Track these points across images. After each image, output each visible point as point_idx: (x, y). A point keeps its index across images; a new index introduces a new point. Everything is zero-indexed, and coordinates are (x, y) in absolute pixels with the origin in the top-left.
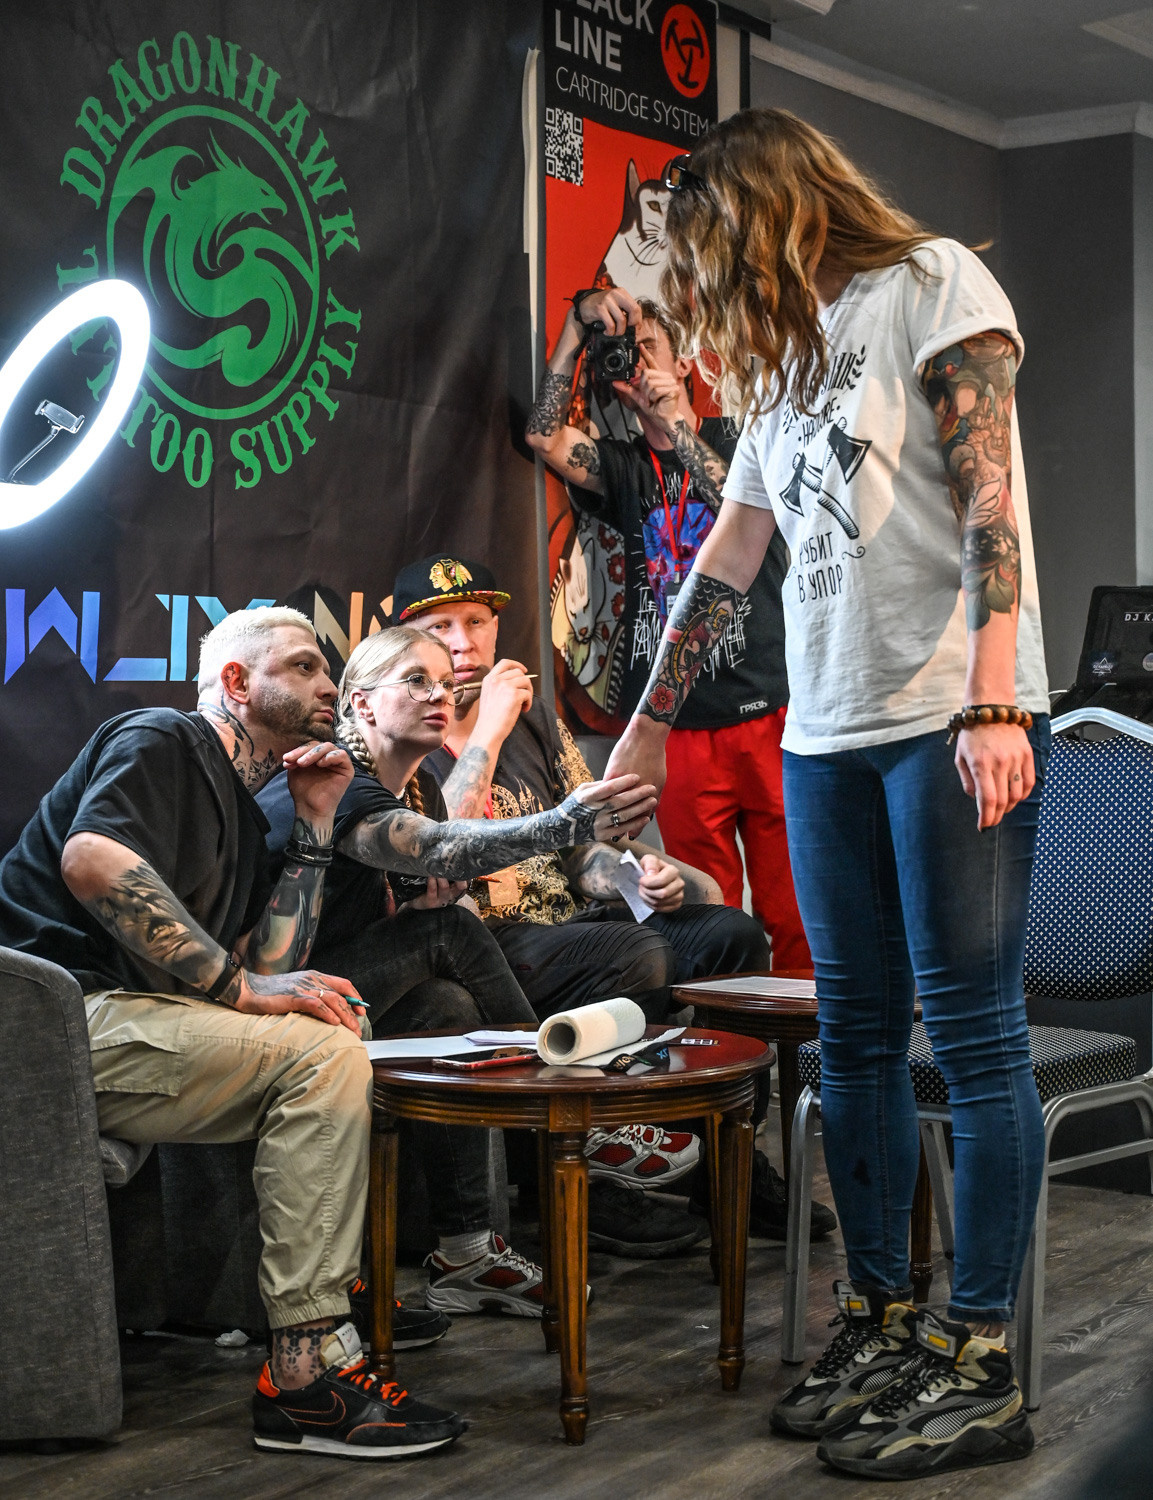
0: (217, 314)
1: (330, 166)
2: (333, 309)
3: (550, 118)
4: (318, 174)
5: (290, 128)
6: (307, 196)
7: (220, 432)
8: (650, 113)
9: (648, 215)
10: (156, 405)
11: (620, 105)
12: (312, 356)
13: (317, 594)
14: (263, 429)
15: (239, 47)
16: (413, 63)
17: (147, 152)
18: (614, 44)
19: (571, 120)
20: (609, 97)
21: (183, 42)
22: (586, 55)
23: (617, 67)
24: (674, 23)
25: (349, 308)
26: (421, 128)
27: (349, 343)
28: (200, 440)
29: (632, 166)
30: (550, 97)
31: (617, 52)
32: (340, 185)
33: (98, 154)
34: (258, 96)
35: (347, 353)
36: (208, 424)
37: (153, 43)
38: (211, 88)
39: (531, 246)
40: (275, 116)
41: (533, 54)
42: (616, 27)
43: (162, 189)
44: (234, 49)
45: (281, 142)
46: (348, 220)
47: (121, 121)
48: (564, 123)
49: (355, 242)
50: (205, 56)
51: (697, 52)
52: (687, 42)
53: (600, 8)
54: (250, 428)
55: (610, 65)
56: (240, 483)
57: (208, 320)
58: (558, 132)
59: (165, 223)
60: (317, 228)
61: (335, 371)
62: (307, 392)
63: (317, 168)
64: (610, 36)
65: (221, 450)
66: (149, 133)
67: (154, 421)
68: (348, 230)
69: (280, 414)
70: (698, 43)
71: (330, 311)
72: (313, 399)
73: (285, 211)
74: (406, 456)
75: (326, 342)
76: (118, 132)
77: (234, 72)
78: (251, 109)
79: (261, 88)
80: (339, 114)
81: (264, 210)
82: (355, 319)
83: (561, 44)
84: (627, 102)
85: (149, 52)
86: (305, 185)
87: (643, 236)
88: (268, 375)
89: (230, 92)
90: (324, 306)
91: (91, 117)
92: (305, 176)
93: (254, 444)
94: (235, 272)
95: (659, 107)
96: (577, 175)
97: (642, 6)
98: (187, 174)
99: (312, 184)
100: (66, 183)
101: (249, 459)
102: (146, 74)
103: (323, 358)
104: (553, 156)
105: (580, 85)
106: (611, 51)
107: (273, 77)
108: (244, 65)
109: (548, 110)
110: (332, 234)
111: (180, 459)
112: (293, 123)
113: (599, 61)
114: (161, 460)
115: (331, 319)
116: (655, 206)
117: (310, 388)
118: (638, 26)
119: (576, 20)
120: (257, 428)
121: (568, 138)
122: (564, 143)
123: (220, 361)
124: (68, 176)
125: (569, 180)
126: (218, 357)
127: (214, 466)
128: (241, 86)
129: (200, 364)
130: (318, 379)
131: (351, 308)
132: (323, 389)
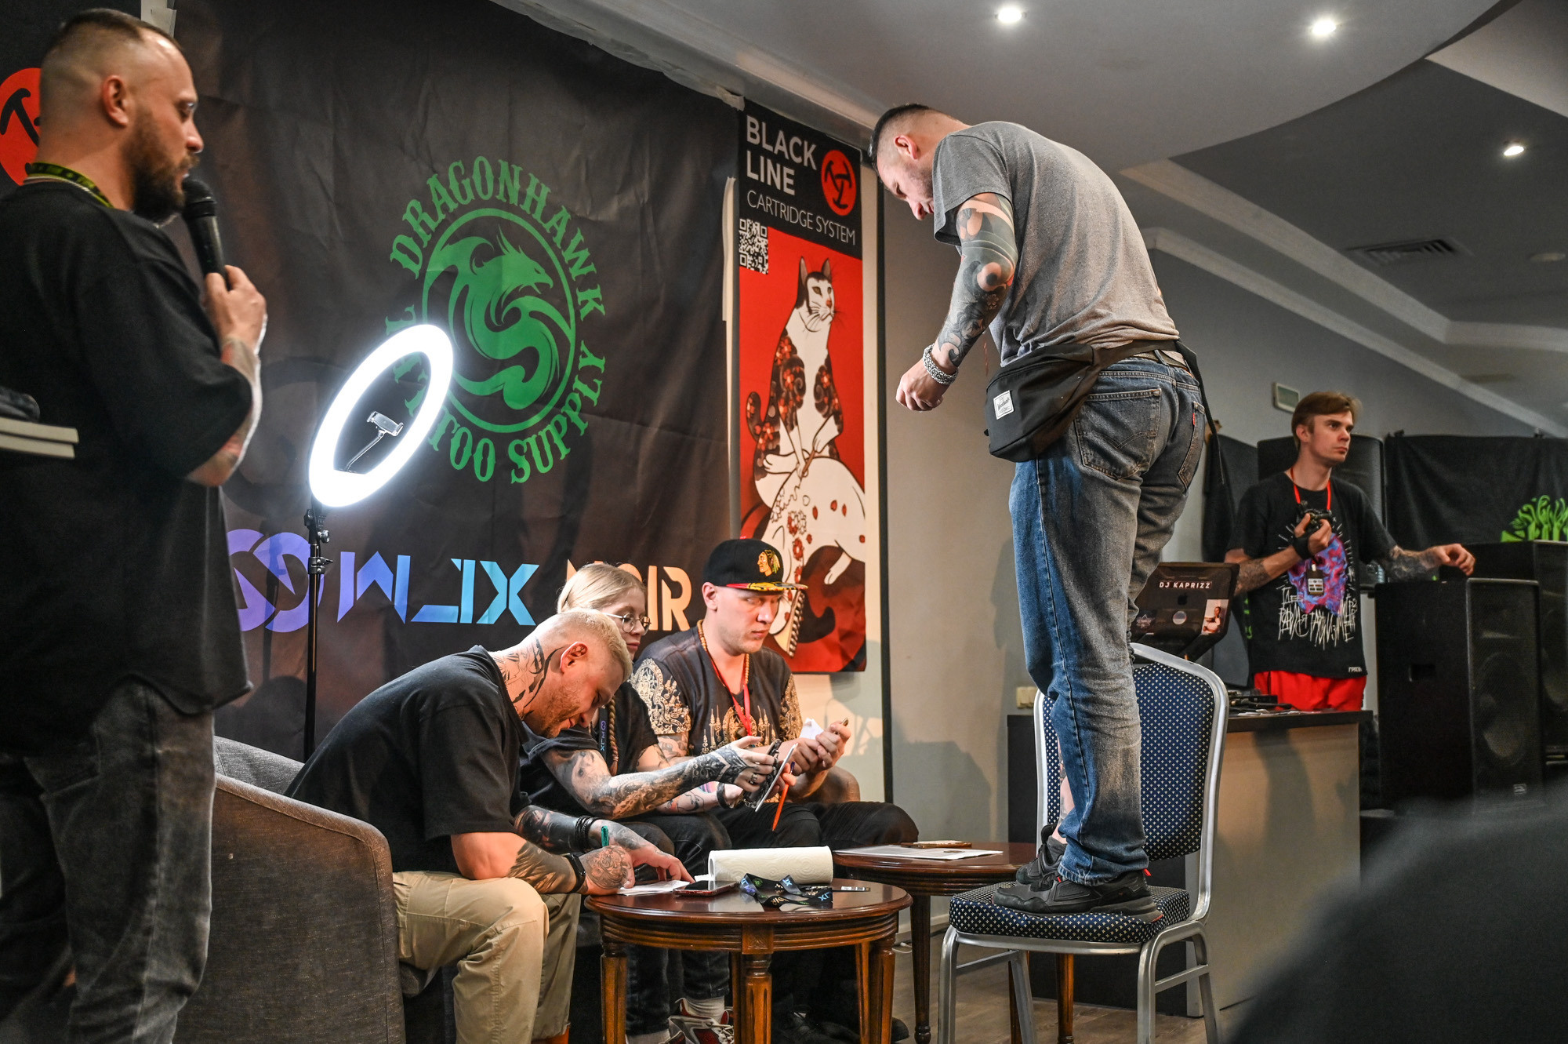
0: (501, 356)
1: (584, 254)
2: (585, 356)
3: (743, 226)
4: (575, 260)
5: (556, 227)
6: (568, 275)
8: (814, 225)
9: (812, 295)
10: (455, 420)
11: (794, 219)
12: (569, 389)
13: (569, 561)
14: (532, 440)
15: (520, 169)
16: (645, 185)
17: (453, 240)
18: (789, 176)
19: (758, 228)
20: (786, 212)
21: (482, 164)
22: (769, 183)
23: (792, 192)
24: (831, 163)
25: (595, 356)
26: (650, 230)
27: (595, 380)
29: (803, 261)
30: (744, 211)
31: (791, 182)
32: (592, 268)
33: (418, 240)
34: (534, 203)
35: (594, 388)
36: (493, 435)
37: (460, 164)
38: (500, 196)
39: (728, 315)
40: (546, 218)
41: (731, 181)
42: (790, 164)
43: (464, 266)
44: (517, 170)
45: (550, 236)
46: (596, 293)
47: (434, 217)
48: (753, 230)
49: (601, 308)
50: (497, 174)
51: (846, 183)
52: (840, 176)
53: (779, 151)
54: (522, 439)
55: (787, 190)
56: (514, 479)
57: (494, 360)
58: (749, 236)
59: (465, 291)
60: (575, 297)
61: (586, 400)
62: (565, 414)
63: (575, 256)
64: (786, 170)
65: (501, 455)
66: (454, 227)
67: (453, 432)
68: (596, 300)
69: (545, 430)
70: (847, 177)
71: (583, 357)
72: (569, 420)
73: (552, 285)
74: (636, 463)
75: (579, 379)
76: (433, 225)
77: (517, 185)
78: (528, 212)
79: (536, 198)
80: (592, 218)
81: (537, 284)
82: (600, 363)
83: (750, 174)
84: (799, 216)
85: (457, 169)
86: (566, 267)
87: (810, 311)
88: (536, 401)
89: (514, 200)
90: (579, 353)
91: (413, 213)
92: (566, 261)
93: (525, 450)
94: (515, 327)
95: (820, 220)
96: (763, 266)
97: (808, 150)
98: (481, 256)
99: (572, 266)
100: (394, 260)
101: (521, 462)
102: (454, 185)
103: (577, 391)
104: (745, 253)
105: (765, 203)
106: (787, 180)
107: (545, 190)
108: (525, 181)
109: (741, 220)
110: (585, 302)
111: (471, 460)
112: (559, 223)
113: (779, 187)
114: (458, 461)
115: (583, 363)
116: (817, 290)
117: (567, 411)
118: (806, 164)
119: (762, 158)
120: (528, 440)
121: (756, 240)
122: (753, 244)
123: (502, 391)
124: (396, 255)
125: (757, 270)
126: (499, 389)
127: (496, 465)
128: (522, 196)
129: (488, 392)
130: (573, 406)
131: (598, 355)
132: (576, 413)
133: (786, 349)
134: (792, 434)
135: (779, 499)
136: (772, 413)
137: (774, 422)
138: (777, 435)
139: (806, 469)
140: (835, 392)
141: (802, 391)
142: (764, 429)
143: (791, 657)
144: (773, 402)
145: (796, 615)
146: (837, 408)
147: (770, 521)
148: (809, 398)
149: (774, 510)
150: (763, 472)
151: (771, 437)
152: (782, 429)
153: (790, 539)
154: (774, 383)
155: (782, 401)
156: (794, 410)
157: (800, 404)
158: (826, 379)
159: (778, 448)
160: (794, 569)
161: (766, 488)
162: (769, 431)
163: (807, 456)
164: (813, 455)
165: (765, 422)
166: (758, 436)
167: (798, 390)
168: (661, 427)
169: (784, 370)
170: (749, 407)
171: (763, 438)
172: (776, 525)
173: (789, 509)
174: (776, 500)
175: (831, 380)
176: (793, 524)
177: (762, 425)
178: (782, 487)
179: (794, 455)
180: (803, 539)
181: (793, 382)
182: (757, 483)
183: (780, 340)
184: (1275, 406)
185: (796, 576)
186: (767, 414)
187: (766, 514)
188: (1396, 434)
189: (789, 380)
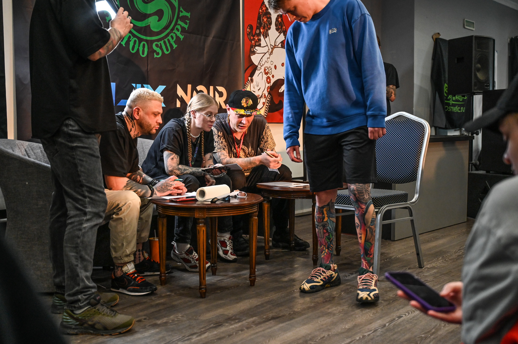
0: (148, 13)
2: (182, 12)
7: (150, 43)
10: (131, 35)
12: (176, 24)
13: (177, 85)
14: (162, 42)
27: (187, 21)
28: (144, 45)
35: (186, 23)
36: (146, 41)
54: (158, 42)
57: (146, 14)
61: (182, 28)
62: (174, 33)
65: (150, 47)
67: (131, 40)
69: (167, 39)
71: (181, 13)
72: (176, 35)
74: (204, 50)
75: (180, 20)
82: (188, 15)
88: (163, 29)
90: (179, 11)
93: (159, 46)
101: (158, 50)
103: (179, 25)
111: (138, 49)
114: (133, 49)
115: (181, 14)
117: (175, 32)
120: (160, 42)
123: (150, 25)
126: (149, 24)
127: (148, 51)
129: (144, 25)
130: (178, 30)
131: (187, 11)
132: (179, 32)
133: (264, 9)
134: (266, 39)
135: (260, 62)
136: (258, 32)
137: (259, 35)
138: (260, 40)
139: (272, 52)
140: (284, 24)
141: (271, 24)
142: (254, 38)
143: (265, 117)
144: (258, 28)
145: (267, 103)
146: (284, 30)
147: (257, 70)
148: (273, 26)
149: (258, 66)
150: (254, 53)
151: (257, 40)
152: (262, 38)
153: (265, 76)
154: (259, 21)
155: (262, 28)
156: (267, 30)
157: (270, 28)
158: (280, 20)
159: (260, 44)
160: (267, 87)
161: (255, 59)
162: (256, 38)
163: (272, 47)
164: (275, 47)
165: (255, 35)
166: (252, 40)
167: (269, 23)
168: (213, 37)
169: (263, 16)
170: (248, 30)
171: (254, 41)
172: (259, 72)
173: (265, 66)
174: (259, 63)
175: (282, 20)
176: (266, 71)
177: (254, 36)
178: (262, 58)
179: (267, 46)
180: (271, 76)
181: (267, 21)
182: (251, 57)
183: (261, 5)
184: (464, 27)
185: (268, 89)
186: (256, 32)
187: (255, 68)
188: (515, 37)
189: (265, 20)
